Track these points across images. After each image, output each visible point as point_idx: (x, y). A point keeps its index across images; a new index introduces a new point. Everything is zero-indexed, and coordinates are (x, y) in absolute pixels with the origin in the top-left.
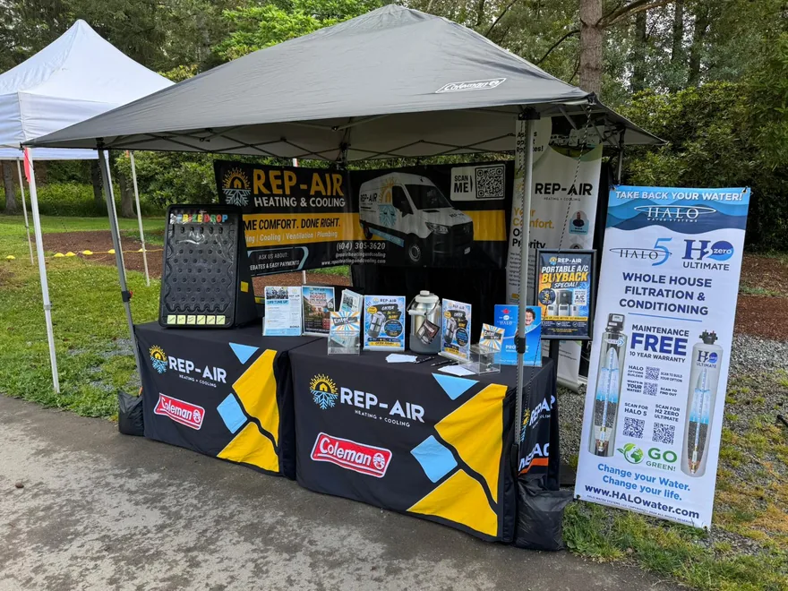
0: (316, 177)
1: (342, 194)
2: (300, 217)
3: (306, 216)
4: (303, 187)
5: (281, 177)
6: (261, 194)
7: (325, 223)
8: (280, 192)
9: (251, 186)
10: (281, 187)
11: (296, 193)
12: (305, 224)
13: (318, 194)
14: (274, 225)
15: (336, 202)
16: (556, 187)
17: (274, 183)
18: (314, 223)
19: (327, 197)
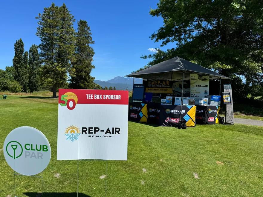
0: (164, 82)
1: (169, 85)
2: (160, 89)
3: (161, 88)
4: (161, 83)
5: (157, 82)
6: (154, 85)
7: (164, 90)
8: (157, 84)
9: (152, 83)
10: (157, 83)
11: (160, 84)
12: (161, 90)
13: (164, 85)
14: (155, 90)
15: (167, 86)
16: (200, 86)
17: (156, 82)
18: (163, 90)
19: (165, 85)
